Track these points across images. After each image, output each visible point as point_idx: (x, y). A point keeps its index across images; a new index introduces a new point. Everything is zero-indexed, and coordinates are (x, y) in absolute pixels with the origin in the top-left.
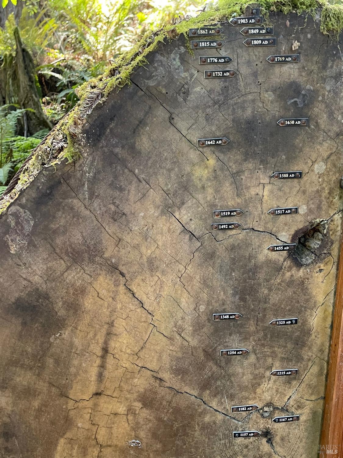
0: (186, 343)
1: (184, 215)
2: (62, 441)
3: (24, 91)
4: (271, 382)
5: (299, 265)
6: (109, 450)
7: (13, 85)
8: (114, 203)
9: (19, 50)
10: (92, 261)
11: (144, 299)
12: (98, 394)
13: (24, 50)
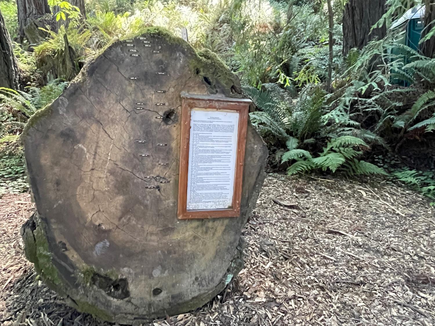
0: (126, 151)
1: (124, 103)
2: (79, 188)
3: (69, 71)
4: (159, 168)
5: (167, 124)
6: (97, 191)
7: (63, 67)
8: (98, 98)
9: (67, 47)
10: (90, 118)
11: (110, 133)
12: (93, 169)
13: (70, 47)
